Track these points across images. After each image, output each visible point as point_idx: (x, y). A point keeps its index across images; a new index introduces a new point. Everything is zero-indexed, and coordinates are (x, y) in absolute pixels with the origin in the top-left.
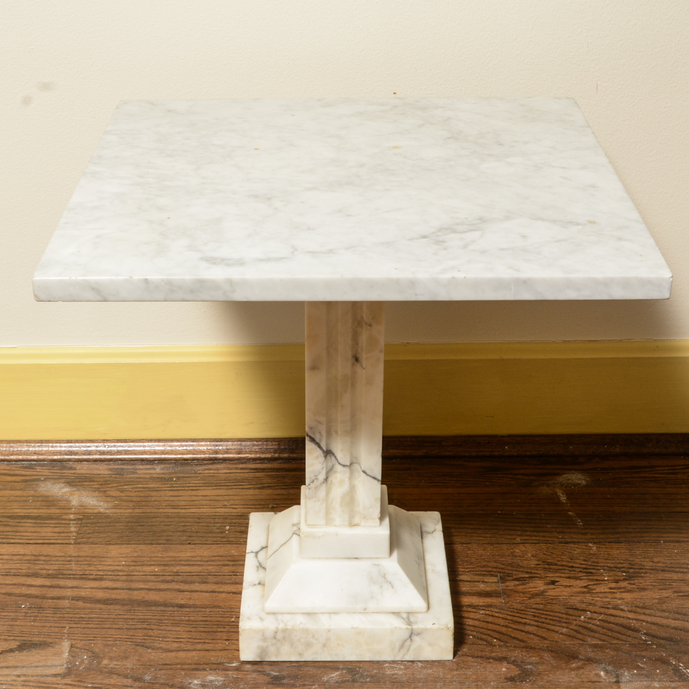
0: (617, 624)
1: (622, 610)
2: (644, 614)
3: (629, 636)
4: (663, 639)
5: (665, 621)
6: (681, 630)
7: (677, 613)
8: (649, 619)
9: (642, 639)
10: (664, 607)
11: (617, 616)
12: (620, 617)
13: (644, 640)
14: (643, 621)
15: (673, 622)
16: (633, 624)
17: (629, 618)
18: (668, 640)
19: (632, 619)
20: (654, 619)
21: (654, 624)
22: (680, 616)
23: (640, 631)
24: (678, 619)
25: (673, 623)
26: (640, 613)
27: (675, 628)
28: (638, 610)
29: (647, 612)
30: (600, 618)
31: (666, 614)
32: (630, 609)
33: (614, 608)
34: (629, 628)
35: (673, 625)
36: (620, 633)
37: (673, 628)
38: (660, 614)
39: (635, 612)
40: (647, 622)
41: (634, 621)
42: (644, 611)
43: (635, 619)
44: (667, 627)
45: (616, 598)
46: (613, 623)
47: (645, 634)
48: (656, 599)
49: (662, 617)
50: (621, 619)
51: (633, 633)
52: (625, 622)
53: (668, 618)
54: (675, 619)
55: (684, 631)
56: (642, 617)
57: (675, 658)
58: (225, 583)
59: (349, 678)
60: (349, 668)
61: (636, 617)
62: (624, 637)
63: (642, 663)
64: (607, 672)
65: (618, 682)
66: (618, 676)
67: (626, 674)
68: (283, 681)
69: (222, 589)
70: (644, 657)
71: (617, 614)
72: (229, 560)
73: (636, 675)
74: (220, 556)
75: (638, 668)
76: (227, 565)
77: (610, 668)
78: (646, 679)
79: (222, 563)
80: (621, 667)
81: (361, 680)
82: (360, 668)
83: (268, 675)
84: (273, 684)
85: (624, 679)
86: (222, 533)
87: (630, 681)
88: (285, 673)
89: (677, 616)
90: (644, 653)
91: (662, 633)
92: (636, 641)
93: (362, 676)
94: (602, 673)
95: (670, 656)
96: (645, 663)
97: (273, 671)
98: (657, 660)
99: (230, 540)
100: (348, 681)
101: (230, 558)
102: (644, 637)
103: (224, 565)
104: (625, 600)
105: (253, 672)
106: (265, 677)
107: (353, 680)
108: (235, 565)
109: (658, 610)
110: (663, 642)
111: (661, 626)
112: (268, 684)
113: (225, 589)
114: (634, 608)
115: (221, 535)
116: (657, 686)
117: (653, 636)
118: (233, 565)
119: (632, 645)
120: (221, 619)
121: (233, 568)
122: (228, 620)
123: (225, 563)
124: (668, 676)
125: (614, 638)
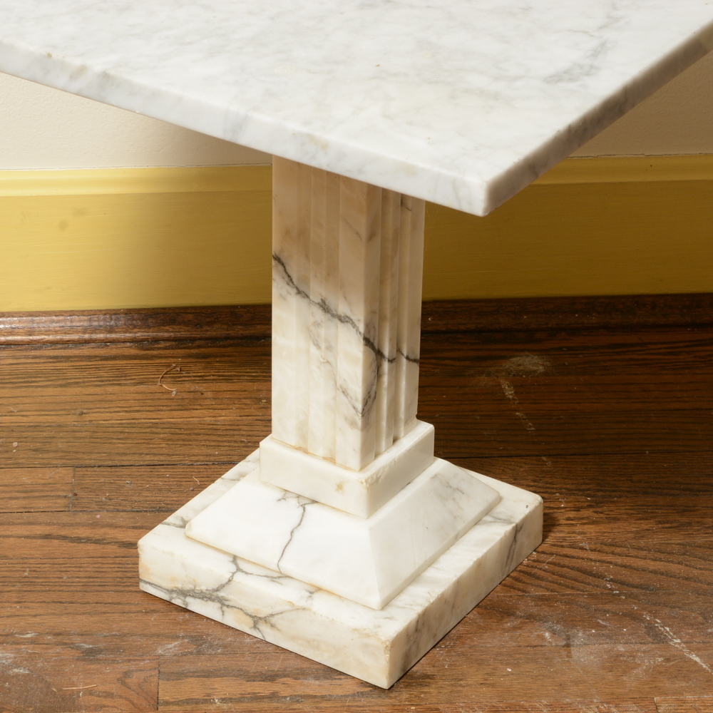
0: (572, 568)
1: (582, 548)
2: (613, 553)
3: (589, 584)
4: (637, 587)
5: (640, 563)
6: (662, 574)
7: (660, 551)
8: (619, 560)
9: (606, 588)
10: (642, 543)
11: (573, 557)
12: (578, 558)
13: (610, 589)
14: (611, 563)
15: (652, 563)
16: (596, 567)
17: (591, 560)
18: (642, 588)
19: (595, 561)
20: (626, 561)
21: (625, 566)
22: (662, 556)
23: (605, 577)
24: (660, 560)
25: (652, 565)
26: (607, 553)
27: (655, 572)
28: (606, 548)
29: (618, 550)
30: (550, 560)
31: (644, 553)
32: (593, 547)
33: (571, 547)
34: (590, 574)
35: (651, 568)
36: (576, 580)
37: (651, 572)
38: (634, 552)
39: (599, 551)
40: (616, 564)
41: (598, 564)
42: (613, 549)
43: (599, 561)
44: (644, 571)
45: (574, 533)
46: (568, 567)
47: (611, 580)
48: (631, 532)
49: (637, 557)
50: (579, 561)
51: (594, 579)
52: (585, 564)
53: (645, 559)
54: (655, 560)
55: (667, 575)
56: (610, 558)
57: (650, 612)
58: (14, 524)
59: (192, 648)
60: (192, 637)
61: (600, 558)
62: (581, 586)
63: (603, 620)
64: (554, 632)
65: (568, 646)
66: (568, 638)
67: (580, 636)
68: (99, 656)
69: (9, 533)
70: (608, 612)
71: (575, 554)
72: (18, 492)
73: (594, 635)
74: (5, 486)
75: (597, 626)
76: (17, 498)
77: (558, 627)
78: (608, 641)
79: (8, 495)
80: (574, 626)
81: (210, 651)
82: (208, 635)
83: (78, 648)
84: (85, 660)
85: (576, 642)
86: (7, 452)
87: (585, 644)
88: (101, 645)
89: (658, 555)
90: (607, 607)
91: (636, 579)
92: (598, 591)
93: (211, 646)
94: (547, 635)
95: (644, 609)
96: (607, 620)
97: (85, 642)
98: (625, 615)
99: (20, 461)
100: (191, 653)
101: (20, 488)
102: (609, 586)
103: (12, 498)
104: (588, 535)
105: (57, 644)
106: (74, 651)
107: (199, 653)
108: (28, 497)
109: (633, 547)
110: (635, 591)
111: (635, 569)
112: (78, 660)
113: (13, 533)
114: (599, 546)
115: (6, 455)
116: (622, 649)
117: (623, 583)
118: (24, 498)
119: (592, 596)
120: (8, 574)
121: (25, 502)
122: (18, 575)
123: (14, 494)
124: (639, 637)
125: (568, 587)
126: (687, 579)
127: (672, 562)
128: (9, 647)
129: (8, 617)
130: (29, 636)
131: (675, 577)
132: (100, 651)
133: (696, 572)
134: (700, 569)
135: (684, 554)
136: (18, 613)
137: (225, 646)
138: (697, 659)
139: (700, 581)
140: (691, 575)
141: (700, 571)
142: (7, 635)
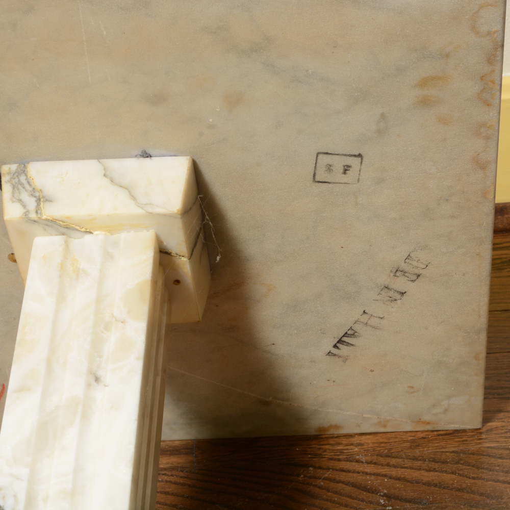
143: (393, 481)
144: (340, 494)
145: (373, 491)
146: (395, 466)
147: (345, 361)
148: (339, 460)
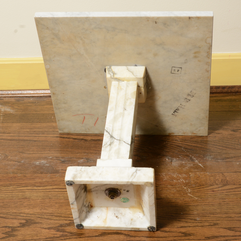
0: (175, 145)
1: (178, 141)
2: (185, 142)
3: (178, 149)
4: (189, 149)
5: (191, 144)
6: (195, 147)
7: (196, 142)
8: (186, 144)
9: (182, 149)
11: (176, 143)
12: (177, 143)
14: (184, 144)
15: (193, 144)
16: (180, 145)
17: (180, 143)
19: (180, 144)
20: (187, 144)
21: (187, 145)
22: (196, 143)
24: (195, 144)
25: (194, 145)
27: (194, 146)
28: (183, 141)
29: (186, 141)
31: (192, 142)
32: (180, 141)
33: (175, 141)
34: (179, 146)
35: (193, 145)
36: (175, 148)
38: (190, 142)
39: (182, 142)
40: (185, 144)
44: (191, 146)
45: (177, 137)
46: (174, 145)
47: (184, 148)
48: (190, 138)
49: (190, 143)
52: (178, 144)
56: (184, 143)
57: (191, 155)
58: (50, 134)
59: (86, 161)
60: (86, 158)
61: (182, 143)
62: (176, 149)
63: (180, 156)
64: (168, 159)
65: (171, 162)
66: (172, 160)
67: (175, 159)
68: (65, 162)
69: (49, 136)
70: (182, 154)
71: (176, 142)
72: (52, 127)
73: (178, 160)
74: (49, 126)
75: (179, 158)
76: (51, 129)
77: (170, 158)
78: (181, 161)
79: (50, 128)
80: (173, 157)
81: (90, 162)
82: (90, 158)
83: (61, 160)
84: (62, 163)
85: (173, 161)
86: (51, 119)
87: (175, 161)
88: (66, 160)
89: (195, 143)
90: (182, 153)
91: (189, 148)
92: (180, 150)
93: (90, 160)
94: (167, 159)
95: (190, 154)
96: (181, 156)
97: (62, 159)
98: (186, 155)
99: (53, 121)
100: (86, 162)
101: (53, 127)
102: (183, 149)
103: (50, 129)
104: (180, 138)
105: (56, 159)
106: (60, 161)
107: (88, 162)
108: (54, 129)
109: (190, 141)
110: (189, 150)
111: (189, 145)
112: (61, 163)
113: (50, 136)
114: (182, 141)
115: (50, 120)
116: (184, 163)
117: (186, 149)
118: (53, 129)
119: (178, 151)
120: (48, 145)
121: (53, 130)
122: (50, 145)
123: (51, 128)
124: (188, 160)
125: (173, 149)
126: (201, 148)
127: (198, 144)
128: (46, 160)
129: (46, 154)
130: (50, 158)
131: (198, 147)
132: (66, 161)
133: (203, 146)
134: (205, 146)
135: (201, 142)
136: (48, 153)
137: (93, 161)
138: (201, 165)
139: (204, 148)
140: (202, 147)
141: (204, 146)
142: (45, 157)
143: (186, 145)
144: (173, 147)
145: (181, 147)
146: (186, 142)
147: (176, 116)
148: (173, 140)
